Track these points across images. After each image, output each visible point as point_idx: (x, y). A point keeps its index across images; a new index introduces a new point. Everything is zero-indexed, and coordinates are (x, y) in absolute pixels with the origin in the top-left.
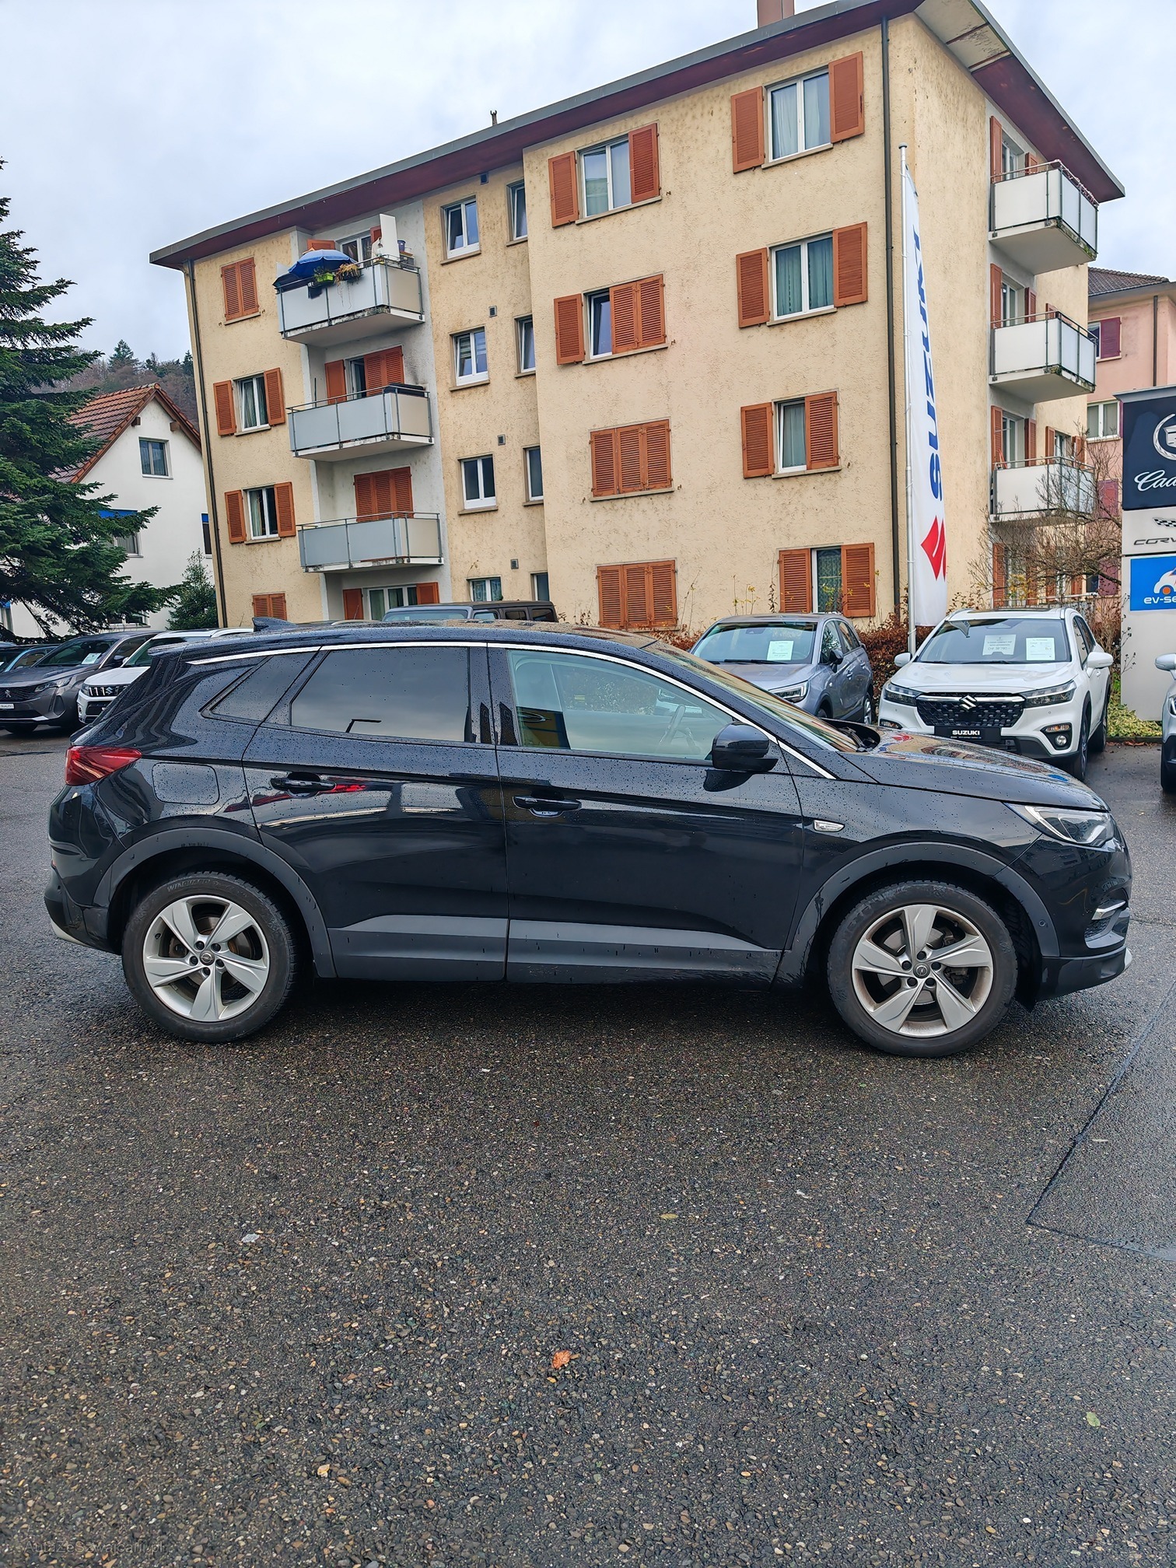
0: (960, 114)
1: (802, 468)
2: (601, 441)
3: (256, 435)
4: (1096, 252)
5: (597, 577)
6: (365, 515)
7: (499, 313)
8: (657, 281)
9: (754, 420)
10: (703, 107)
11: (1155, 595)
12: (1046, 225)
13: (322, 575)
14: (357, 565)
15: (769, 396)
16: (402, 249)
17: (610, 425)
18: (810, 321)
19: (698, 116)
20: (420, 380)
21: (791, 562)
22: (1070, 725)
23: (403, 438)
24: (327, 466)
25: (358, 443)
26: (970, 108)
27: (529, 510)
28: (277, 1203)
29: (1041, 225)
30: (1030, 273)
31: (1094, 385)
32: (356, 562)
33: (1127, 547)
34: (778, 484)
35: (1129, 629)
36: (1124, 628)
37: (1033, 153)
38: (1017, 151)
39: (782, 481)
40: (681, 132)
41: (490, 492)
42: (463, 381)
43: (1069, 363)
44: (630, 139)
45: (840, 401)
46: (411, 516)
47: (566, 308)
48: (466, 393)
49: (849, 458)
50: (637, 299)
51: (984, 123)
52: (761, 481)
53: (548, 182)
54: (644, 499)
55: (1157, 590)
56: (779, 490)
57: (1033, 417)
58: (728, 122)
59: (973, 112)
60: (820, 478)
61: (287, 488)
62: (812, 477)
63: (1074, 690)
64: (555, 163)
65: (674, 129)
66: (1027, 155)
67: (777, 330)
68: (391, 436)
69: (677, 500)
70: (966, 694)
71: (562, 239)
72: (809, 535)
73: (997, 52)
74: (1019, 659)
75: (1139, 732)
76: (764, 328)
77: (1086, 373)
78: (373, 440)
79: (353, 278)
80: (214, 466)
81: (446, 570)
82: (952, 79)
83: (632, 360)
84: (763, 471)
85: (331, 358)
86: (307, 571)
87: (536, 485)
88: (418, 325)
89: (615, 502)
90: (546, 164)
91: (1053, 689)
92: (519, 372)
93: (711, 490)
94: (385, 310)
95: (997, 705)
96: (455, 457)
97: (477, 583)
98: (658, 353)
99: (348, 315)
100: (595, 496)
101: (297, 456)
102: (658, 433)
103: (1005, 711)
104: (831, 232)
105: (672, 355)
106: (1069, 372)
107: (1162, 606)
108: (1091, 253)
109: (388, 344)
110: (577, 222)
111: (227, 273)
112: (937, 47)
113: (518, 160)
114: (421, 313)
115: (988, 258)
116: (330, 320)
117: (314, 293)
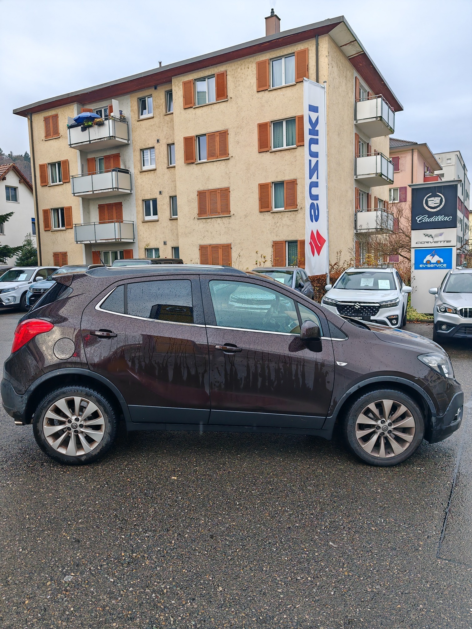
0: (345, 75)
1: (283, 209)
2: (202, 195)
3: (56, 186)
4: (394, 131)
5: (199, 249)
6: (102, 221)
7: (161, 142)
8: (226, 132)
9: (263, 188)
10: (245, 65)
11: (424, 264)
12: (376, 119)
13: (83, 245)
14: (98, 242)
15: (269, 180)
16: (121, 114)
17: (206, 188)
18: (287, 151)
19: (243, 68)
20: (127, 167)
21: (277, 245)
22: (398, 315)
23: (120, 190)
24: (87, 200)
25: (100, 191)
26: (348, 72)
27: (172, 221)
28: (80, 556)
29: (374, 119)
30: (369, 138)
31: (393, 181)
32: (99, 240)
33: (413, 245)
34: (273, 215)
35: (414, 277)
36: (412, 276)
37: (370, 92)
38: (365, 91)
39: (274, 213)
40: (236, 75)
41: (155, 213)
42: (145, 168)
43: (385, 173)
44: (216, 75)
45: (298, 183)
46: (122, 222)
47: (188, 141)
48: (146, 173)
49: (301, 206)
50: (217, 139)
51: (353, 78)
52: (266, 213)
53: (182, 91)
54: (219, 219)
55: (425, 262)
56: (273, 217)
57: (370, 193)
58: (255, 72)
59: (349, 74)
60: (290, 213)
61: (70, 209)
62: (287, 213)
63: (399, 302)
64: (185, 84)
65: (233, 73)
66: (368, 92)
67: (273, 154)
68: (115, 189)
69: (232, 220)
70: (357, 302)
71: (187, 113)
72: (286, 235)
73: (359, 52)
74: (375, 288)
75: (418, 318)
76: (268, 153)
77: (390, 177)
78: (107, 191)
79: (101, 124)
80: (38, 198)
81: (136, 245)
82: (342, 61)
83: (215, 163)
84: (267, 209)
85: (90, 156)
86: (77, 243)
87: (174, 211)
88: (127, 145)
89: (207, 219)
90: (182, 83)
91: (391, 301)
92: (168, 165)
93: (246, 216)
94: (113, 138)
95: (369, 307)
96: (141, 199)
97: (148, 250)
98: (225, 161)
99: (98, 139)
100: (199, 217)
101: (74, 195)
102: (225, 193)
103: (372, 310)
104: (295, 117)
105: (231, 162)
106: (385, 176)
107: (427, 268)
108: (392, 131)
109: (114, 152)
110: (194, 107)
111: (46, 119)
112: (337, 48)
113: (170, 81)
114: (128, 140)
115: (354, 131)
116: (90, 141)
117: (84, 129)
